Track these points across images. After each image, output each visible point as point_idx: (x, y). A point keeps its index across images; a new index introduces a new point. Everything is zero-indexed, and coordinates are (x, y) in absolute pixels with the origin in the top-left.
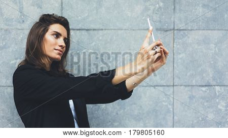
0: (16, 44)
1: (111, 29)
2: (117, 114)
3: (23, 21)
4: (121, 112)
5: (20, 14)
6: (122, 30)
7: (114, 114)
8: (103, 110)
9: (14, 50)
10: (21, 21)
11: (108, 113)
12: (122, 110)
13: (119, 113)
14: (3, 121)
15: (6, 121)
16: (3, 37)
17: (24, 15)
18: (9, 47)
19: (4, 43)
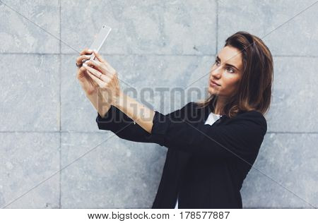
0: (154, 75)
1: (284, 56)
2: (290, 170)
3: (164, 44)
4: (296, 168)
5: (160, 34)
6: (298, 56)
7: (287, 171)
8: (271, 165)
9: (152, 83)
10: (162, 44)
11: (278, 170)
12: (298, 166)
13: (293, 170)
14: (136, 179)
15: (140, 179)
16: (136, 65)
17: (165, 36)
18: (145, 79)
19: (138, 74)
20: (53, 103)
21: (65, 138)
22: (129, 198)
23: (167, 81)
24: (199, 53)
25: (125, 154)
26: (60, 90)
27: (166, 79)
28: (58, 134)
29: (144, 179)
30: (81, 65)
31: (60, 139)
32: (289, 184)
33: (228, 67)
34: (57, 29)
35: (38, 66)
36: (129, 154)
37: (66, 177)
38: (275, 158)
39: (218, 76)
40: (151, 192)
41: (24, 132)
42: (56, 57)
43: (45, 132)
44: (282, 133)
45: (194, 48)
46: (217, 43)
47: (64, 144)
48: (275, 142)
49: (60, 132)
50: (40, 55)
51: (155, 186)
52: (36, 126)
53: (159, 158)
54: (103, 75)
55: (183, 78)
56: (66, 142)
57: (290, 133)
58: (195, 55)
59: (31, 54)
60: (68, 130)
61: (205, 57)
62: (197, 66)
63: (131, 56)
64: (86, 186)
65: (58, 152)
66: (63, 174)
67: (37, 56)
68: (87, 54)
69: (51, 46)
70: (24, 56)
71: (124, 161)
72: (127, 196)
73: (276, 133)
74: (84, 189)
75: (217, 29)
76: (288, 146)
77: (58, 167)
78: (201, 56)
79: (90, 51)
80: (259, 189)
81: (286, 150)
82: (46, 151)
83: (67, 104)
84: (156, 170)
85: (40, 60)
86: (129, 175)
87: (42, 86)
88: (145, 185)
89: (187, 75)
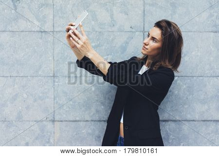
0: (108, 43)
3: (114, 25)
5: (111, 19)
6: (192, 32)
7: (185, 98)
8: (176, 95)
9: (106, 48)
10: (112, 25)
11: (180, 98)
12: (191, 96)
13: (188, 98)
14: (97, 103)
15: (100, 103)
16: (97, 37)
17: (114, 21)
18: (102, 46)
19: (98, 43)
20: (50, 60)
21: (57, 80)
22: (94, 114)
23: (115, 47)
24: (134, 30)
25: (91, 89)
26: (54, 52)
27: (114, 45)
28: (53, 78)
29: (103, 104)
30: (68, 31)
31: (54, 81)
32: (186, 106)
33: (153, 39)
34: (51, 17)
35: (41, 38)
36: (93, 89)
37: (57, 102)
38: (178, 91)
39: (147, 44)
40: (106, 111)
41: (33, 77)
42: (51, 33)
43: (45, 77)
44: (182, 76)
45: (131, 27)
46: (144, 24)
47: (56, 84)
48: (178, 82)
49: (54, 76)
50: (42, 32)
51: (108, 107)
52: (40, 73)
53: (110, 92)
54: (79, 41)
55: (124, 45)
56: (57, 82)
57: (187, 76)
58: (131, 32)
59: (37, 31)
60: (58, 75)
61: (137, 33)
62: (132, 38)
63: (94, 32)
64: (69, 107)
65: (53, 88)
66: (55, 101)
67: (40, 33)
68: (72, 25)
69: (48, 27)
70: (33, 33)
71: (91, 93)
72: (92, 114)
73: (178, 77)
74: (67, 109)
75: (144, 16)
76: (185, 84)
77: (53, 97)
78: (135, 32)
79: (74, 24)
80: (169, 109)
81: (184, 86)
82: (46, 87)
83: (57, 60)
84: (109, 98)
85: (42, 35)
86: (93, 101)
87: (44, 50)
88: (102, 107)
89: (127, 43)
